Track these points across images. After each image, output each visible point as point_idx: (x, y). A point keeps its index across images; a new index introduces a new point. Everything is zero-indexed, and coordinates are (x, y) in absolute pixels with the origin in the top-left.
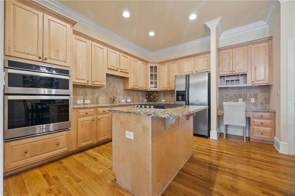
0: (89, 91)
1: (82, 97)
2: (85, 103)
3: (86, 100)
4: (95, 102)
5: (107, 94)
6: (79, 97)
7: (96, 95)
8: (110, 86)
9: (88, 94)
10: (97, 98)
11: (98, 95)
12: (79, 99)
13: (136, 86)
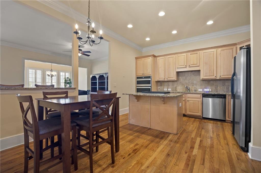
0: (170, 83)
1: (166, 87)
2: (168, 90)
3: (169, 88)
4: (174, 90)
5: (183, 85)
6: (165, 87)
7: (175, 86)
8: (186, 79)
9: (170, 85)
10: (176, 88)
11: (176, 86)
12: (165, 88)
13: (209, 76)
